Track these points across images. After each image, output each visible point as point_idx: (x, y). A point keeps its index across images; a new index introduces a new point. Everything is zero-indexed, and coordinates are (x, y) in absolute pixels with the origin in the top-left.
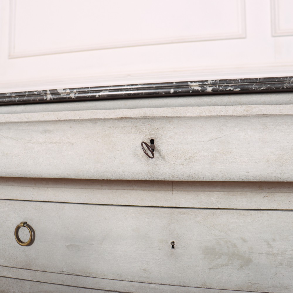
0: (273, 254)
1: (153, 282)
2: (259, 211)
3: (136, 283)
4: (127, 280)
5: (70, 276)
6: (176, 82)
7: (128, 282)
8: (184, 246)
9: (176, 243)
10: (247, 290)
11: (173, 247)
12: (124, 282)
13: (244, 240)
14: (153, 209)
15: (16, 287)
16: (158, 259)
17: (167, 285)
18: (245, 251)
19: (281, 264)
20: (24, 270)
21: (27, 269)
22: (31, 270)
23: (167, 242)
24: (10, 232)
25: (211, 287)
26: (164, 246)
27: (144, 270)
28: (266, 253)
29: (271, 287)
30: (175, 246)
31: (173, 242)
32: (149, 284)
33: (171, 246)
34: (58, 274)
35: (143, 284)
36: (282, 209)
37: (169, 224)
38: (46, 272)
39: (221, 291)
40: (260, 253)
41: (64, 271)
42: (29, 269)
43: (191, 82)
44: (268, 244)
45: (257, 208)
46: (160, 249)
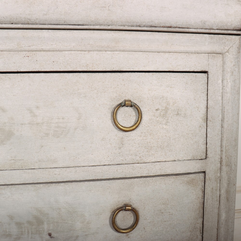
0: (38, 124)
2: (19, 74)
10: (10, 169)
13: (3, 110)
18: (5, 123)
19: (47, 135)
28: (29, 124)
29: (37, 163)
36: (45, 70)
40: (22, 124)
44: (31, 112)
45: (16, 71)
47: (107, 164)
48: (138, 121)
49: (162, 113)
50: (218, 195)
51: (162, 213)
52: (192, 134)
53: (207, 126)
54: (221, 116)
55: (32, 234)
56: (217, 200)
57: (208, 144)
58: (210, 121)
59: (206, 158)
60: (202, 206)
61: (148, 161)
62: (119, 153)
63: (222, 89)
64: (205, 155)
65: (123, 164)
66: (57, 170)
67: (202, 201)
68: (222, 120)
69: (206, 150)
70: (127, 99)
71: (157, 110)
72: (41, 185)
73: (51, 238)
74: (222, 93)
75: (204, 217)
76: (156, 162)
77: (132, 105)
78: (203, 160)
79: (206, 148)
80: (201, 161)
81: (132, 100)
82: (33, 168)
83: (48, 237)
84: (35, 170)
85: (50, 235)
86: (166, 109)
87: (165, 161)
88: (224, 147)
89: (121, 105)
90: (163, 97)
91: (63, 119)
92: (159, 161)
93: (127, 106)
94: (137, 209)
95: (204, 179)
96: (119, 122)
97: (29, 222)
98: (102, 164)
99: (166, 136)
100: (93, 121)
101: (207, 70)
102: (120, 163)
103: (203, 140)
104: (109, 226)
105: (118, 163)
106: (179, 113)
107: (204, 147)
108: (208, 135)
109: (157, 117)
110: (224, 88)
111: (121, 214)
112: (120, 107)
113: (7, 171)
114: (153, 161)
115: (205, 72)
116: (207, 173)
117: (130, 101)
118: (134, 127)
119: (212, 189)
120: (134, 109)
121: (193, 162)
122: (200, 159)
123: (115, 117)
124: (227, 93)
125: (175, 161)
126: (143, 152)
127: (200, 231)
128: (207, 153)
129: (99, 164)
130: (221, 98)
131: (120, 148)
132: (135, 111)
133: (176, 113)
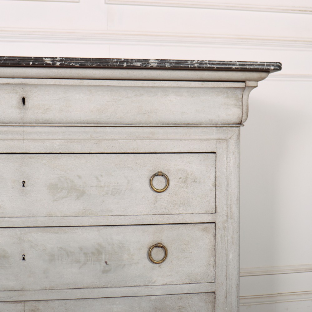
0: (101, 186)
1: (7, 216)
2: (90, 154)
6: (34, 57)
8: (33, 184)
9: (26, 182)
10: (82, 216)
11: (24, 186)
13: (80, 177)
14: (7, 155)
16: (12, 197)
17: (19, 217)
18: (80, 185)
19: (107, 194)
23: (19, 182)
25: (55, 216)
26: (16, 185)
28: (96, 186)
29: (100, 212)
30: (25, 185)
31: (24, 181)
32: (3, 218)
33: (22, 184)
36: (107, 152)
37: (21, 167)
39: (62, 218)
40: (91, 186)
43: (45, 58)
44: (97, 179)
45: (89, 152)
46: (12, 188)
47: (146, 214)
48: (167, 185)
49: (183, 181)
50: (226, 240)
51: (185, 251)
52: (205, 195)
53: (216, 190)
54: (226, 183)
55: (94, 261)
56: (225, 244)
57: (217, 203)
58: (218, 186)
59: (215, 213)
60: (214, 247)
61: (174, 213)
62: (154, 207)
63: (227, 164)
64: (215, 210)
65: (157, 215)
66: (113, 217)
67: (213, 244)
68: (227, 186)
69: (216, 207)
70: (159, 171)
71: (180, 178)
72: (102, 227)
73: (107, 265)
74: (227, 167)
75: (216, 256)
76: (179, 214)
77: (163, 175)
78: (213, 214)
79: (216, 205)
80: (212, 214)
81: (163, 172)
82: (97, 215)
83: (105, 264)
84: (98, 217)
85: (106, 262)
86: (186, 178)
87: (186, 214)
88: (229, 205)
89: (155, 175)
90: (184, 170)
91: (118, 183)
92: (181, 213)
93: (160, 176)
94: (166, 247)
95: (215, 228)
96: (154, 186)
97: (93, 253)
98: (143, 214)
99: (186, 196)
100: (137, 185)
101: (215, 151)
102: (155, 214)
103: (213, 200)
104: (146, 258)
105: (153, 214)
106: (196, 180)
107: (214, 205)
108: (217, 196)
109: (180, 183)
110: (228, 163)
111: (155, 250)
112: (155, 176)
113: (80, 217)
114: (177, 213)
115: (214, 153)
116: (216, 223)
117: (161, 172)
118: (164, 190)
119: (221, 235)
120: (164, 177)
121: (206, 215)
122: (211, 213)
123: (151, 183)
124: (230, 167)
125: (193, 214)
126: (170, 207)
127: (213, 266)
128: (217, 209)
129: (140, 214)
130: (226, 170)
131: (155, 204)
132: (165, 179)
133: (193, 181)
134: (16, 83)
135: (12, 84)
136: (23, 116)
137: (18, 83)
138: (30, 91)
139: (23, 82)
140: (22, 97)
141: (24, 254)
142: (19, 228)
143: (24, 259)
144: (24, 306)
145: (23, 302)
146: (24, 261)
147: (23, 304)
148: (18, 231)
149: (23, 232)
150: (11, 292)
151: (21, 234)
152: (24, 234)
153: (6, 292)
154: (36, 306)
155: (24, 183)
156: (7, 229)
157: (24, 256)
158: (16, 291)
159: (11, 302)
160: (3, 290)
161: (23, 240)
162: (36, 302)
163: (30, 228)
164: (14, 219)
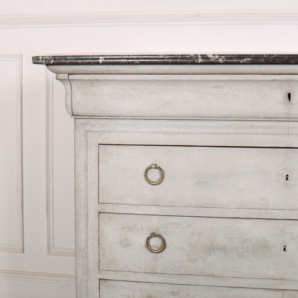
1: (270, 208)
3: (256, 210)
4: (248, 208)
5: (197, 208)
7: (249, 210)
8: (296, 178)
9: (289, 176)
11: (287, 179)
12: (246, 210)
14: (271, 149)
15: (144, 222)
16: (275, 190)
17: (281, 210)
20: (153, 206)
21: (155, 205)
22: (159, 206)
23: (282, 175)
24: (139, 174)
26: (280, 179)
27: (262, 199)
30: (288, 178)
31: (287, 175)
32: (267, 210)
33: (286, 178)
34: (186, 208)
35: (262, 211)
37: (285, 161)
38: (174, 206)
41: (191, 204)
42: (157, 206)
46: (276, 181)
134: (282, 79)
135: (279, 80)
136: (289, 111)
137: (284, 79)
138: (296, 86)
139: (290, 79)
140: (287, 93)
141: (285, 245)
142: (281, 221)
143: (285, 249)
144: (283, 294)
145: (282, 291)
146: (284, 252)
147: (282, 293)
148: (280, 223)
149: (285, 224)
150: (271, 280)
151: (283, 226)
152: (286, 226)
153: (266, 280)
154: (294, 295)
155: (287, 177)
156: (270, 220)
157: (285, 247)
158: (276, 280)
159: (270, 290)
160: (264, 278)
161: (284, 232)
162: (295, 291)
163: (292, 221)
164: (276, 212)
